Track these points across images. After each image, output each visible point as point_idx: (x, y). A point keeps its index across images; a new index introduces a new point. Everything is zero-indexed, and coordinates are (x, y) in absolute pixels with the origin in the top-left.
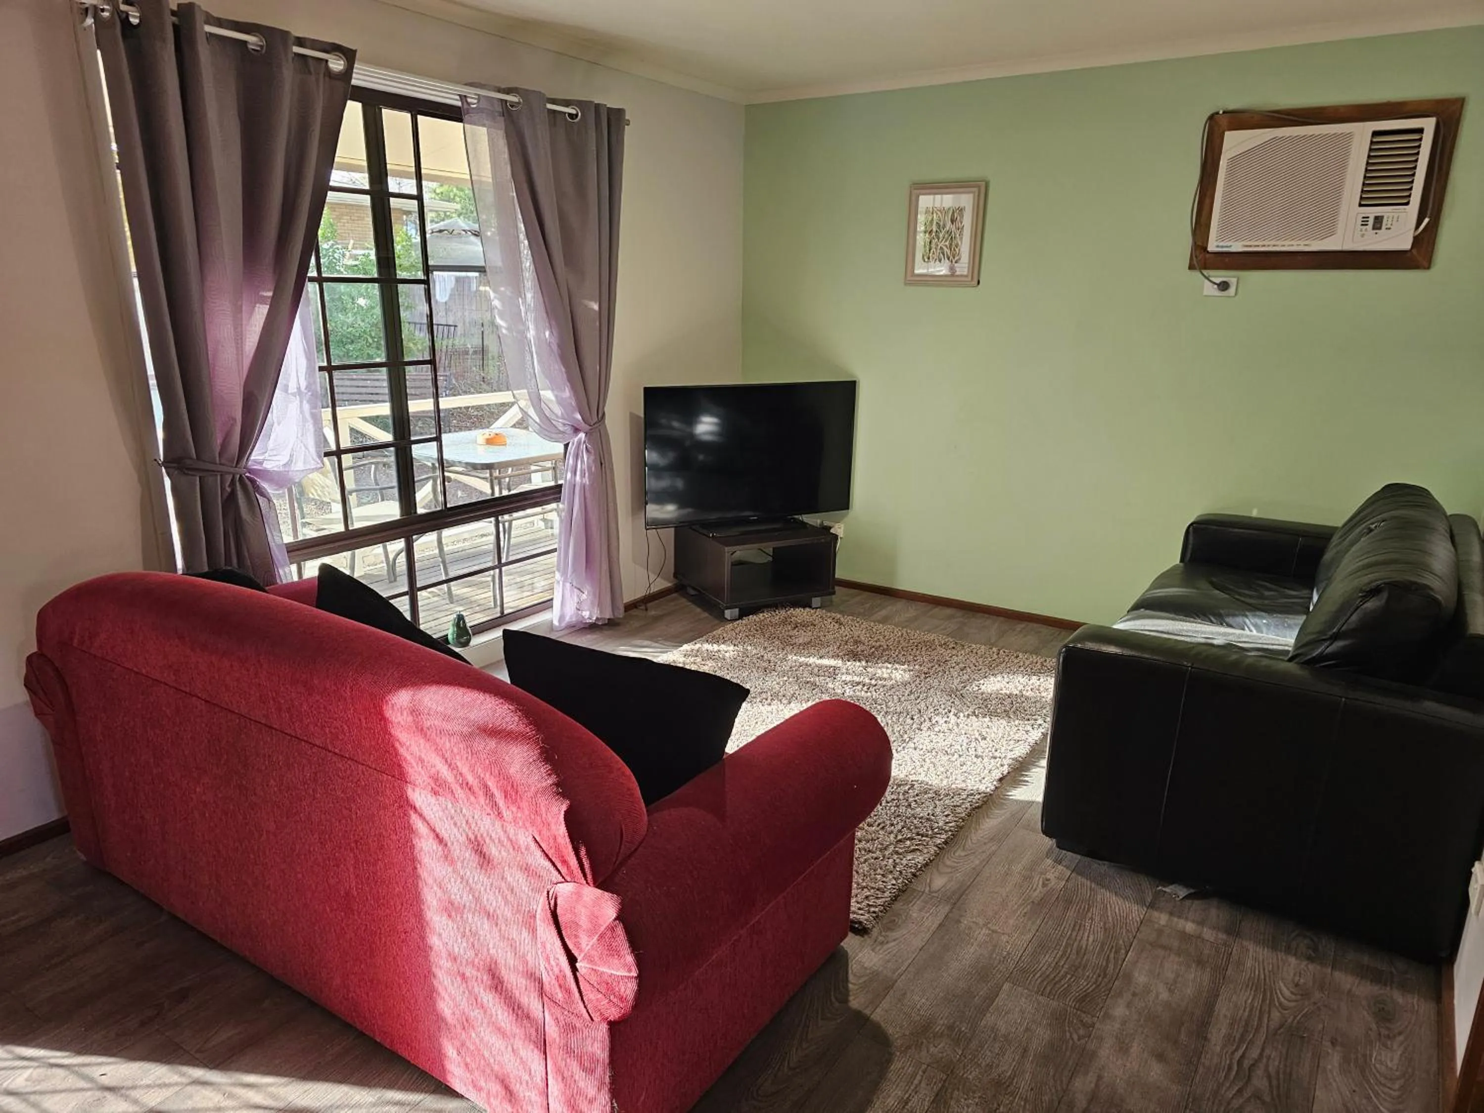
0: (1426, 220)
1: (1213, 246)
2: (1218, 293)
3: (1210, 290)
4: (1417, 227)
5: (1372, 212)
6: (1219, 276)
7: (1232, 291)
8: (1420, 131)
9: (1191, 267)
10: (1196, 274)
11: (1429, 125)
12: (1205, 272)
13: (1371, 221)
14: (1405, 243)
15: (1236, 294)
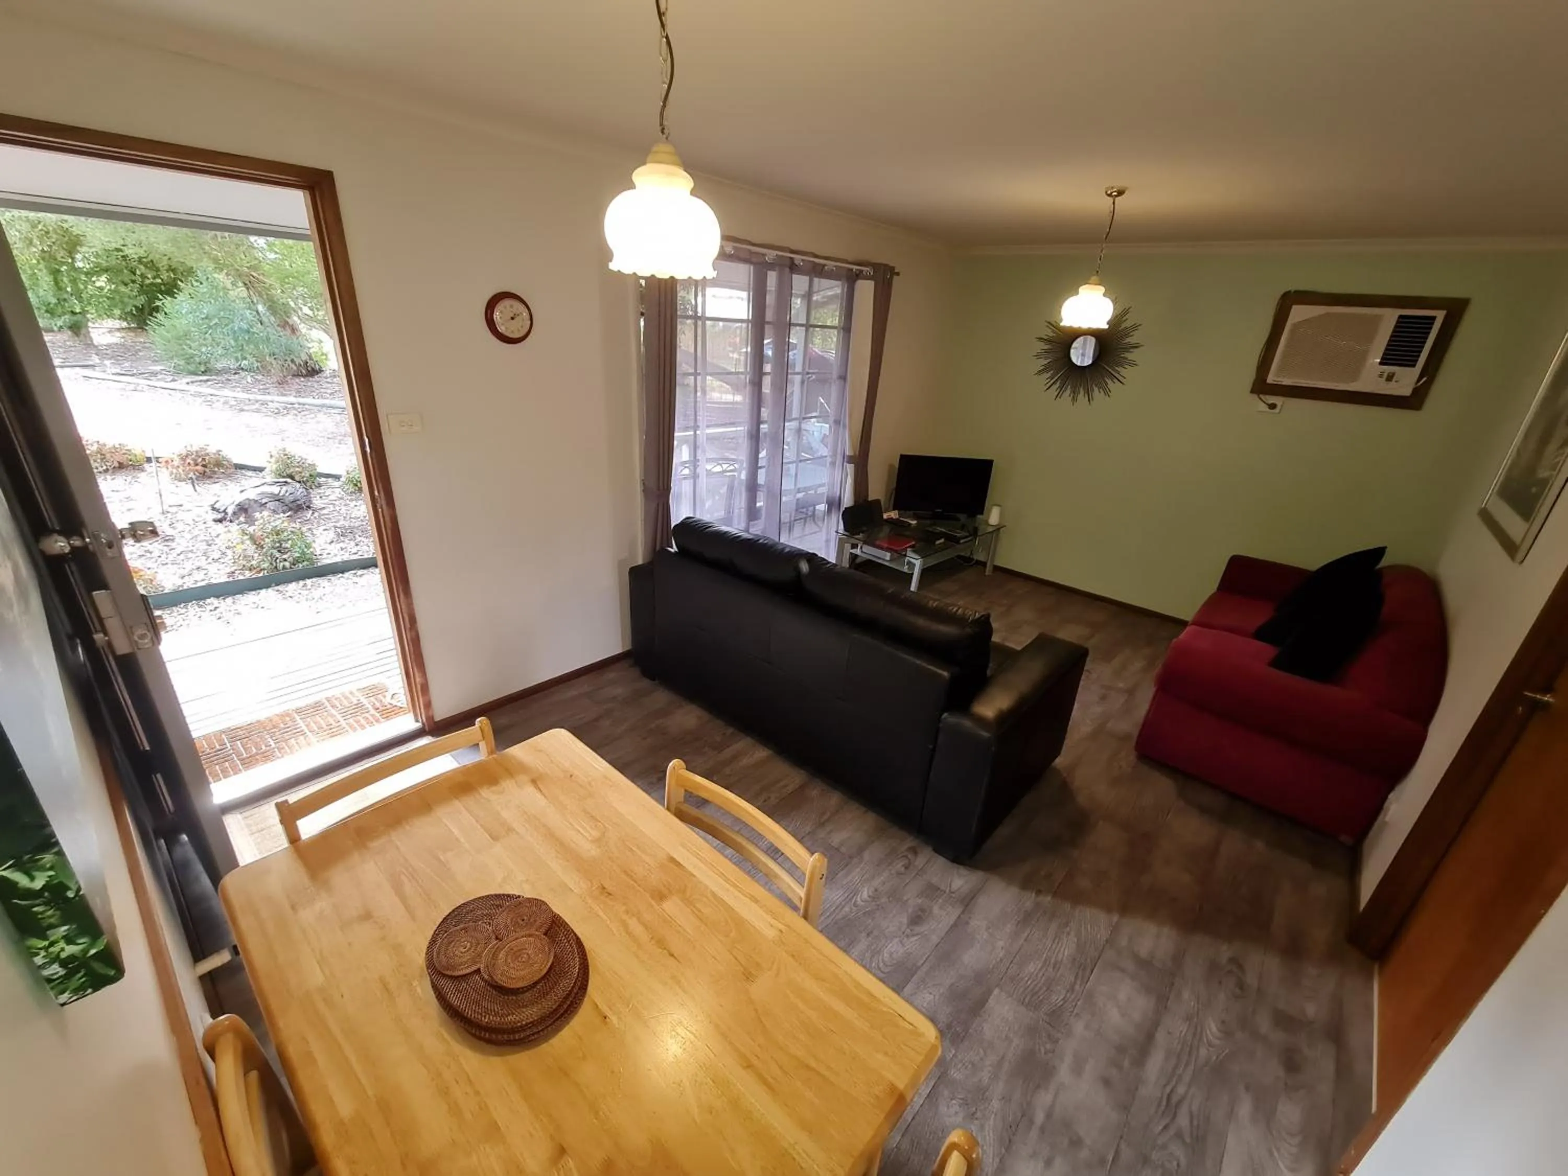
0: (1424, 379)
1: (1271, 379)
2: (1268, 410)
3: (1263, 407)
4: (1418, 381)
5: (1388, 369)
6: (1271, 399)
7: (1277, 410)
8: (1434, 318)
9: (1252, 391)
10: (1255, 396)
11: (1440, 315)
12: (1261, 396)
13: (1385, 375)
14: (1406, 391)
15: (1279, 413)
